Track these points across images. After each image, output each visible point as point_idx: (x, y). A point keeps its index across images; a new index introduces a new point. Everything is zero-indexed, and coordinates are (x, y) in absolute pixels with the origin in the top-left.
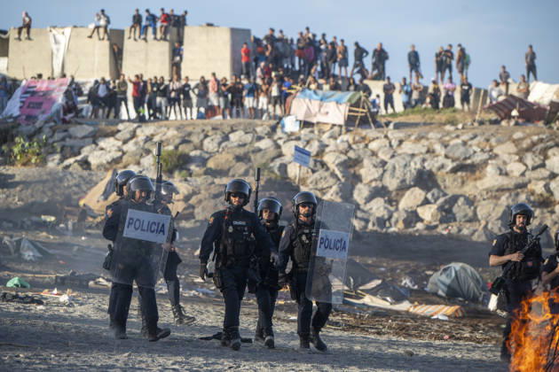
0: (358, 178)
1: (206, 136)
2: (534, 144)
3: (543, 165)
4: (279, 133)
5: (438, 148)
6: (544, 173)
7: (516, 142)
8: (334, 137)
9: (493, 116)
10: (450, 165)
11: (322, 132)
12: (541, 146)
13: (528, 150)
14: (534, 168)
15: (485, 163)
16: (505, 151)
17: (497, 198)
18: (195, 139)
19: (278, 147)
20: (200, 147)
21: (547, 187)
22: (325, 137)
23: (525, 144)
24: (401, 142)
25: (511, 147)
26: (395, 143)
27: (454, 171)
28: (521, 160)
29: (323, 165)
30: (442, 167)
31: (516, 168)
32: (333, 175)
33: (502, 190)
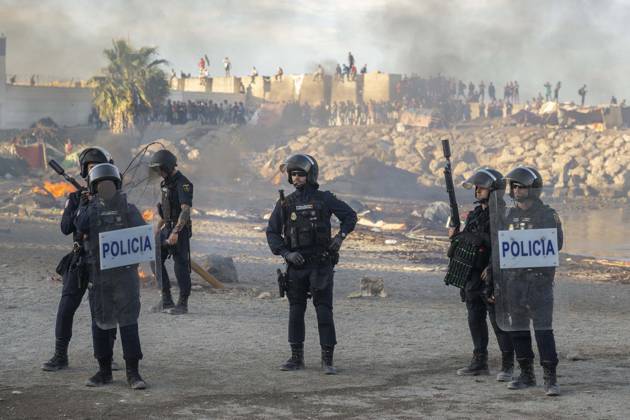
0: (433, 157)
1: (354, 134)
2: (531, 137)
3: (534, 149)
4: (394, 132)
5: (478, 140)
6: (534, 153)
7: (521, 136)
8: (422, 134)
9: (514, 121)
10: (483, 149)
11: (416, 131)
12: (534, 137)
13: (527, 140)
14: (529, 150)
15: (503, 147)
16: (514, 140)
17: (507, 167)
18: (348, 136)
19: (392, 140)
20: (350, 140)
21: (534, 161)
22: (418, 134)
23: (525, 137)
24: (458, 137)
25: (518, 139)
26: (455, 137)
27: (485, 152)
28: (522, 146)
29: (415, 150)
30: (479, 150)
31: (519, 151)
32: (419, 155)
33: (510, 163)
